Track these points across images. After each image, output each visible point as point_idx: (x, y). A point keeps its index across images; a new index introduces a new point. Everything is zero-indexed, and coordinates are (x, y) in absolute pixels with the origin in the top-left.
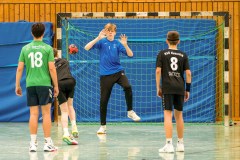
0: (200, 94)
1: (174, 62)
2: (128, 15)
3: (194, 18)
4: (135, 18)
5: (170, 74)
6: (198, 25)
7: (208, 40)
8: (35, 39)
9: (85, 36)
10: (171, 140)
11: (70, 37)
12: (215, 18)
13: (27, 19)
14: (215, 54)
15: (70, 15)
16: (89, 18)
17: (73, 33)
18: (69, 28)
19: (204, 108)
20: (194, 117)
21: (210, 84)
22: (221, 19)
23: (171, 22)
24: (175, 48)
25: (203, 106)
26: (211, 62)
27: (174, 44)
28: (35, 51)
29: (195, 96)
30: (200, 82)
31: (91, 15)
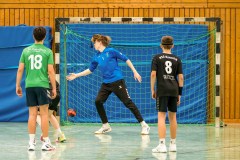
0: (192, 96)
1: (168, 65)
2: (124, 20)
3: (187, 23)
4: (130, 23)
5: (165, 77)
6: (191, 31)
7: (200, 45)
8: (36, 42)
9: (82, 40)
10: (164, 140)
11: (67, 40)
12: (207, 24)
13: (27, 24)
14: (207, 58)
15: (68, 20)
16: (86, 23)
17: (71, 37)
18: (67, 32)
19: (195, 110)
20: (187, 118)
21: (202, 87)
22: (212, 25)
23: (165, 27)
24: (169, 52)
25: (195, 108)
26: (203, 65)
27: (168, 48)
28: (35, 54)
29: (187, 98)
30: (192, 85)
31: (88, 20)
